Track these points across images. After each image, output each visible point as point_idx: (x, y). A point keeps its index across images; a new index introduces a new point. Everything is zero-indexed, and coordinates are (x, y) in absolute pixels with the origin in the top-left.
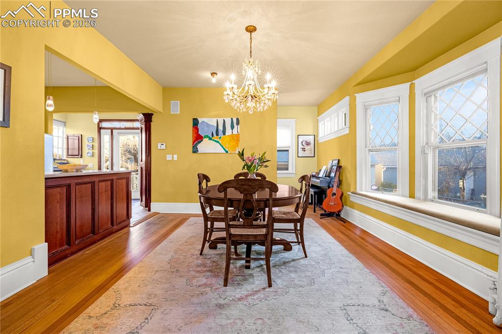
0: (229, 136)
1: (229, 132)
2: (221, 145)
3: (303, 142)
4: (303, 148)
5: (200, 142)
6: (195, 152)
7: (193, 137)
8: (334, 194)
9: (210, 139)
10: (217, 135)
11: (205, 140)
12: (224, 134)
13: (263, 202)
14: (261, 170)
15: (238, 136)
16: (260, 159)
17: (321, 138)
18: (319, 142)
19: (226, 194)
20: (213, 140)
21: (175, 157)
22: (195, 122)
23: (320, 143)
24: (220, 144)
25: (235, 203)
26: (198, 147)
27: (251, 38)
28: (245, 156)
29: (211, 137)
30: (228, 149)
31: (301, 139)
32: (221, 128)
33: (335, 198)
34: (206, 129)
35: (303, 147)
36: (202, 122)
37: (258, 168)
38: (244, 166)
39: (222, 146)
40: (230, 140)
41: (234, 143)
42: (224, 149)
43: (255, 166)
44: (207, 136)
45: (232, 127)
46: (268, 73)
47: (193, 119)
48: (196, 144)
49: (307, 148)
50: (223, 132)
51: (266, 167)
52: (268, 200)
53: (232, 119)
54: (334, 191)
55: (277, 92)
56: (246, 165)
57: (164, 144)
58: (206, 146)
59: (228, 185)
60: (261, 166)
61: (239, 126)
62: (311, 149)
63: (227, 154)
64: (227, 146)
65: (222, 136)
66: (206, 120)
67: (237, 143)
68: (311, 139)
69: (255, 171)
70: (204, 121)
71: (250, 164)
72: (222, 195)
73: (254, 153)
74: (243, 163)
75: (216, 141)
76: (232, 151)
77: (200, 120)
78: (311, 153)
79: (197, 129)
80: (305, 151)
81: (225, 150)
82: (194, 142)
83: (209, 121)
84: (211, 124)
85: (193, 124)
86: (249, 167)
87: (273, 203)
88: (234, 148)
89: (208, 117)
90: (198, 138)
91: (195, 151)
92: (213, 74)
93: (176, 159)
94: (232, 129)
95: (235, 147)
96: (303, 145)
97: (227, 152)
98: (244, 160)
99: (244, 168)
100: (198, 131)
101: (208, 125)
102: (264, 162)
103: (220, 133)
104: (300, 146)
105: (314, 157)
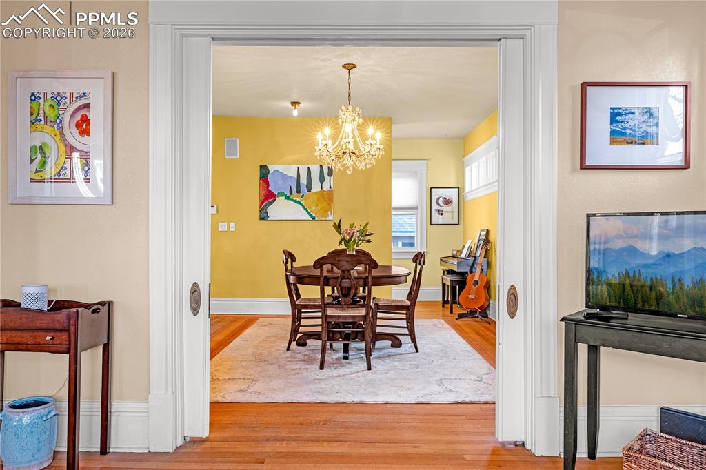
0: (316, 193)
1: (316, 187)
2: (304, 207)
3: (439, 199)
4: (439, 210)
5: (271, 203)
6: (263, 219)
7: (260, 194)
8: (476, 283)
9: (287, 198)
10: (298, 191)
11: (280, 200)
12: (309, 190)
13: (362, 280)
14: (363, 247)
15: (330, 192)
16: (361, 232)
17: (469, 192)
18: (465, 200)
19: (322, 271)
20: (292, 200)
21: (233, 225)
22: (264, 171)
23: (467, 201)
24: (302, 205)
25: (331, 281)
26: (268, 210)
27: (350, 78)
28: (343, 228)
29: (288, 195)
30: (316, 214)
31: (436, 194)
32: (304, 181)
33: (477, 288)
34: (280, 182)
35: (439, 208)
36: (275, 171)
37: (359, 243)
38: (342, 240)
39: (306, 210)
40: (319, 200)
41: (324, 205)
42: (308, 213)
43: (355, 240)
44: (281, 194)
45: (322, 180)
46: (371, 126)
47: (261, 166)
48: (266, 206)
49: (446, 209)
50: (307, 187)
51: (369, 241)
52: (367, 277)
53: (321, 166)
54: (477, 278)
55: (382, 147)
56: (344, 239)
57: (215, 206)
58: (281, 209)
59: (325, 261)
60: (363, 240)
61: (332, 178)
62: (452, 211)
63: (314, 221)
64: (314, 208)
65: (306, 193)
66: (280, 168)
67: (329, 204)
68: (452, 194)
69: (355, 247)
70: (277, 171)
71: (348, 237)
72: (317, 272)
73: (354, 224)
74: (340, 237)
75: (295, 201)
76: (322, 217)
77: (272, 169)
78: (453, 219)
79: (267, 183)
80: (442, 214)
81: (311, 215)
82: (262, 203)
83: (285, 169)
84: (289, 175)
85: (261, 175)
86: (347, 243)
87: (373, 282)
88: (325, 212)
89: (284, 164)
90: (269, 197)
91: (264, 217)
92: (294, 103)
93: (234, 230)
94: (322, 183)
95: (327, 211)
96: (438, 204)
97: (314, 219)
98: (340, 234)
99: (340, 243)
100: (268, 186)
101: (284, 176)
102: (367, 235)
103: (303, 188)
104: (435, 206)
105: (458, 224)
